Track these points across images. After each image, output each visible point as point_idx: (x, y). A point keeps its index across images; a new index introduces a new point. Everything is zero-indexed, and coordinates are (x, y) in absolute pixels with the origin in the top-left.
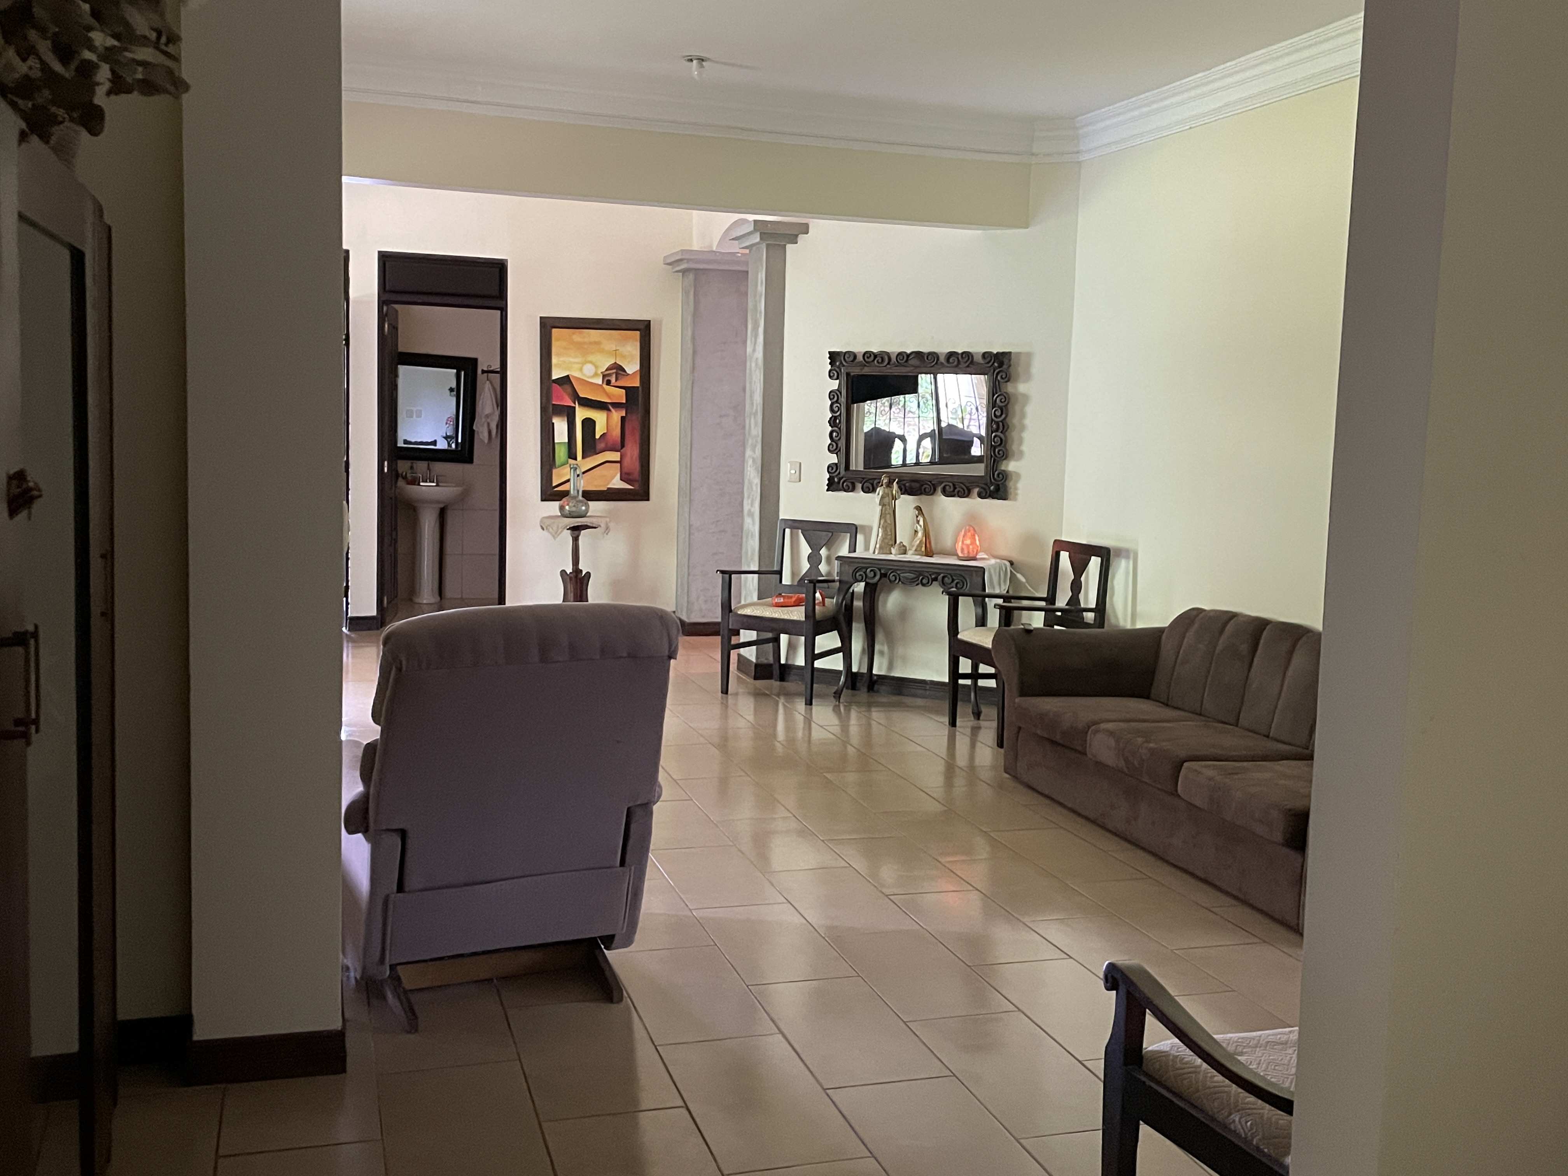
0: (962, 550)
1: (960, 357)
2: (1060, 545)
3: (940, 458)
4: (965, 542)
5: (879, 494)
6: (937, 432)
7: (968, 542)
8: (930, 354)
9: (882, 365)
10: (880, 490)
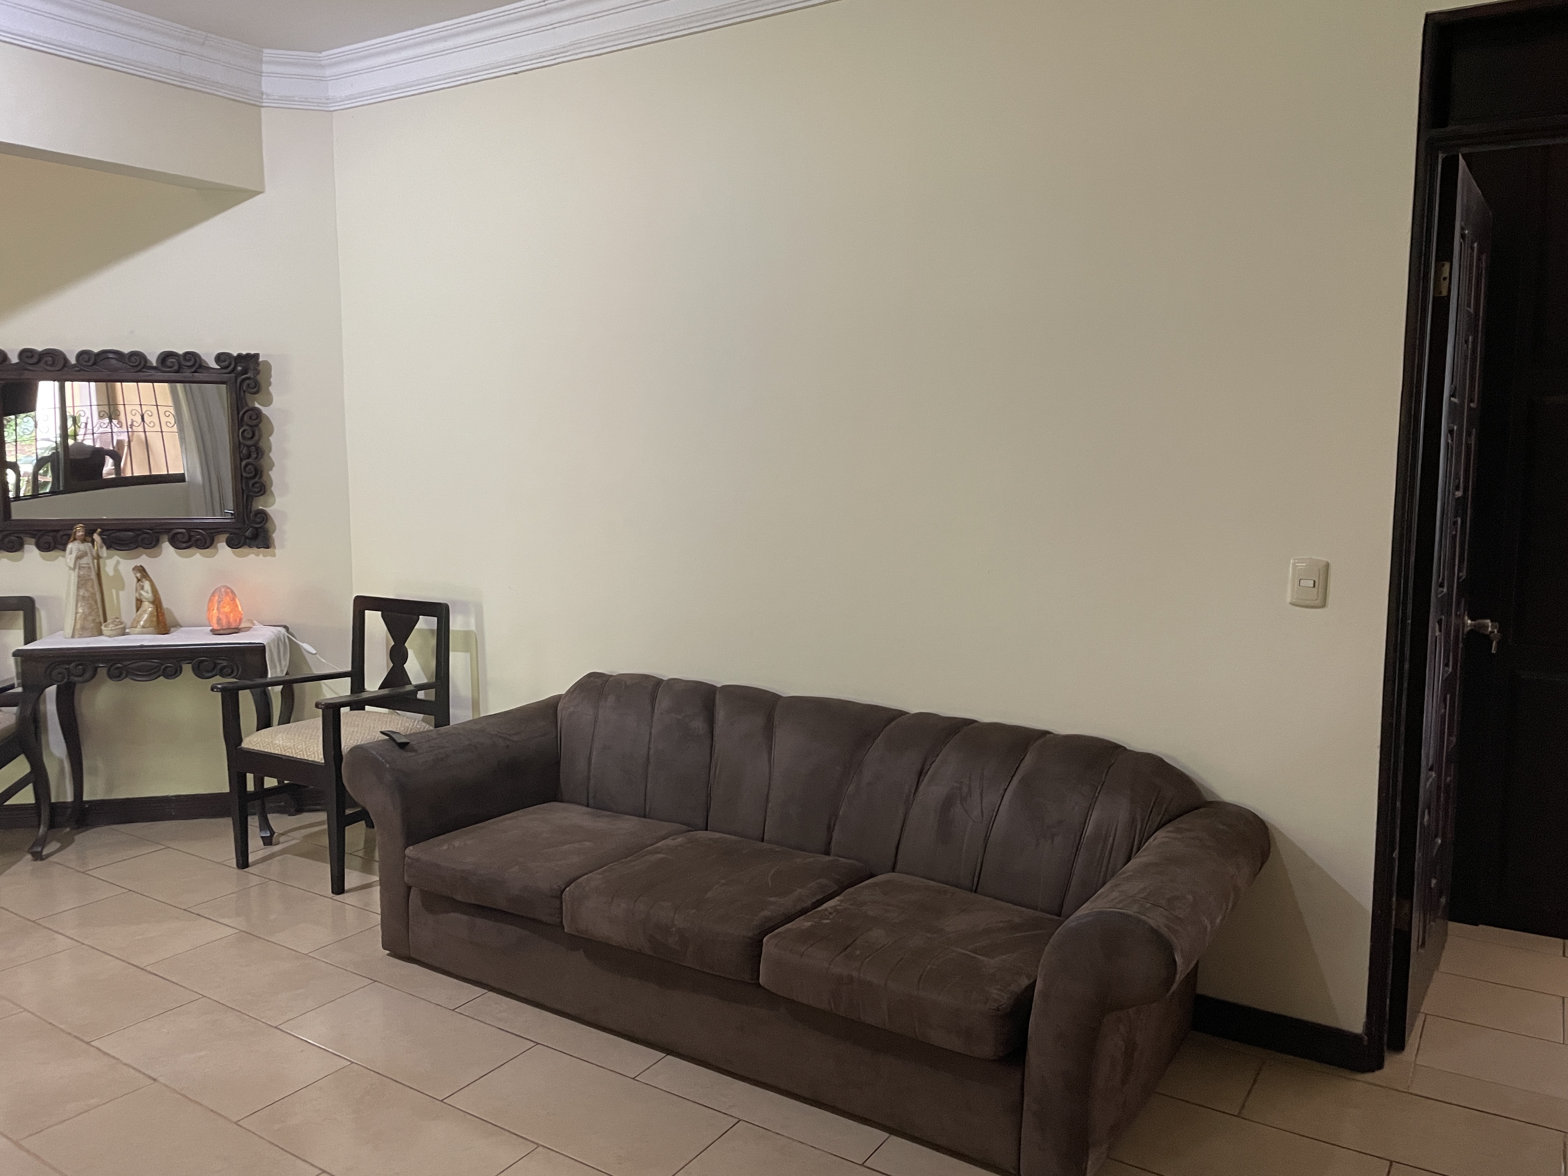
0: (219, 620)
1: (182, 359)
2: (363, 604)
3: (65, 486)
4: (222, 610)
5: (71, 553)
6: (62, 456)
7: (227, 609)
8: (134, 354)
9: (53, 369)
10: (73, 547)
